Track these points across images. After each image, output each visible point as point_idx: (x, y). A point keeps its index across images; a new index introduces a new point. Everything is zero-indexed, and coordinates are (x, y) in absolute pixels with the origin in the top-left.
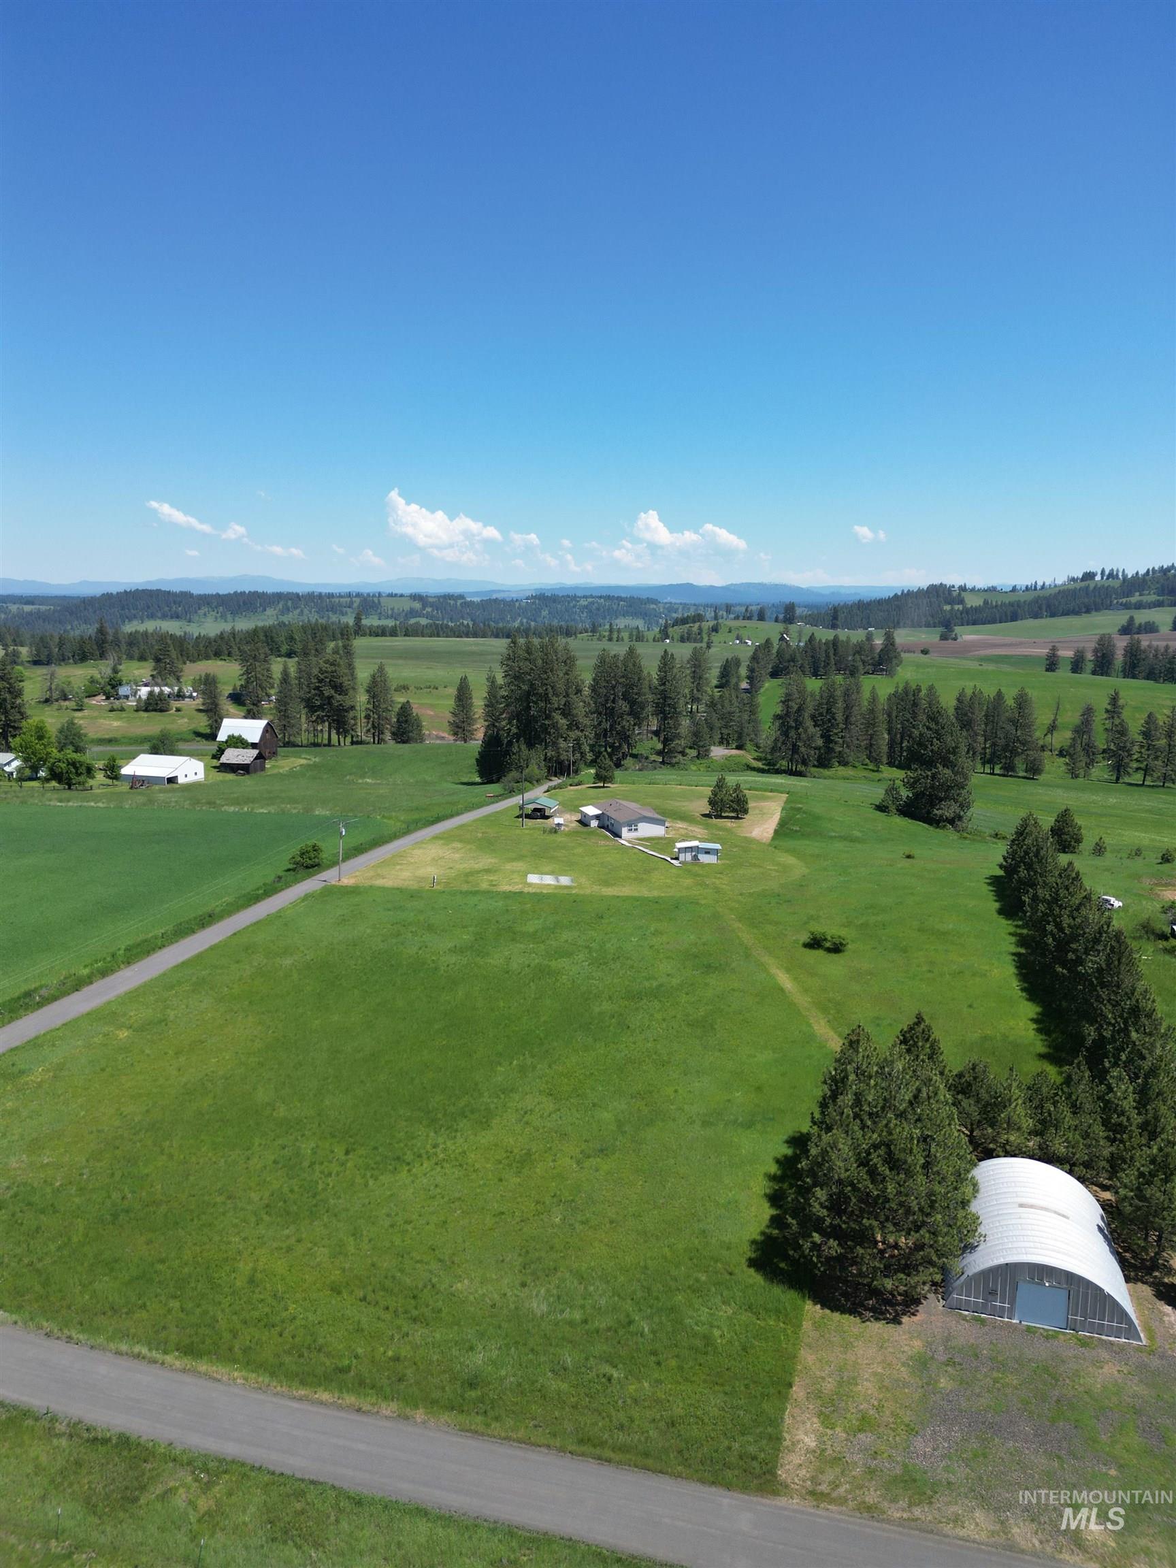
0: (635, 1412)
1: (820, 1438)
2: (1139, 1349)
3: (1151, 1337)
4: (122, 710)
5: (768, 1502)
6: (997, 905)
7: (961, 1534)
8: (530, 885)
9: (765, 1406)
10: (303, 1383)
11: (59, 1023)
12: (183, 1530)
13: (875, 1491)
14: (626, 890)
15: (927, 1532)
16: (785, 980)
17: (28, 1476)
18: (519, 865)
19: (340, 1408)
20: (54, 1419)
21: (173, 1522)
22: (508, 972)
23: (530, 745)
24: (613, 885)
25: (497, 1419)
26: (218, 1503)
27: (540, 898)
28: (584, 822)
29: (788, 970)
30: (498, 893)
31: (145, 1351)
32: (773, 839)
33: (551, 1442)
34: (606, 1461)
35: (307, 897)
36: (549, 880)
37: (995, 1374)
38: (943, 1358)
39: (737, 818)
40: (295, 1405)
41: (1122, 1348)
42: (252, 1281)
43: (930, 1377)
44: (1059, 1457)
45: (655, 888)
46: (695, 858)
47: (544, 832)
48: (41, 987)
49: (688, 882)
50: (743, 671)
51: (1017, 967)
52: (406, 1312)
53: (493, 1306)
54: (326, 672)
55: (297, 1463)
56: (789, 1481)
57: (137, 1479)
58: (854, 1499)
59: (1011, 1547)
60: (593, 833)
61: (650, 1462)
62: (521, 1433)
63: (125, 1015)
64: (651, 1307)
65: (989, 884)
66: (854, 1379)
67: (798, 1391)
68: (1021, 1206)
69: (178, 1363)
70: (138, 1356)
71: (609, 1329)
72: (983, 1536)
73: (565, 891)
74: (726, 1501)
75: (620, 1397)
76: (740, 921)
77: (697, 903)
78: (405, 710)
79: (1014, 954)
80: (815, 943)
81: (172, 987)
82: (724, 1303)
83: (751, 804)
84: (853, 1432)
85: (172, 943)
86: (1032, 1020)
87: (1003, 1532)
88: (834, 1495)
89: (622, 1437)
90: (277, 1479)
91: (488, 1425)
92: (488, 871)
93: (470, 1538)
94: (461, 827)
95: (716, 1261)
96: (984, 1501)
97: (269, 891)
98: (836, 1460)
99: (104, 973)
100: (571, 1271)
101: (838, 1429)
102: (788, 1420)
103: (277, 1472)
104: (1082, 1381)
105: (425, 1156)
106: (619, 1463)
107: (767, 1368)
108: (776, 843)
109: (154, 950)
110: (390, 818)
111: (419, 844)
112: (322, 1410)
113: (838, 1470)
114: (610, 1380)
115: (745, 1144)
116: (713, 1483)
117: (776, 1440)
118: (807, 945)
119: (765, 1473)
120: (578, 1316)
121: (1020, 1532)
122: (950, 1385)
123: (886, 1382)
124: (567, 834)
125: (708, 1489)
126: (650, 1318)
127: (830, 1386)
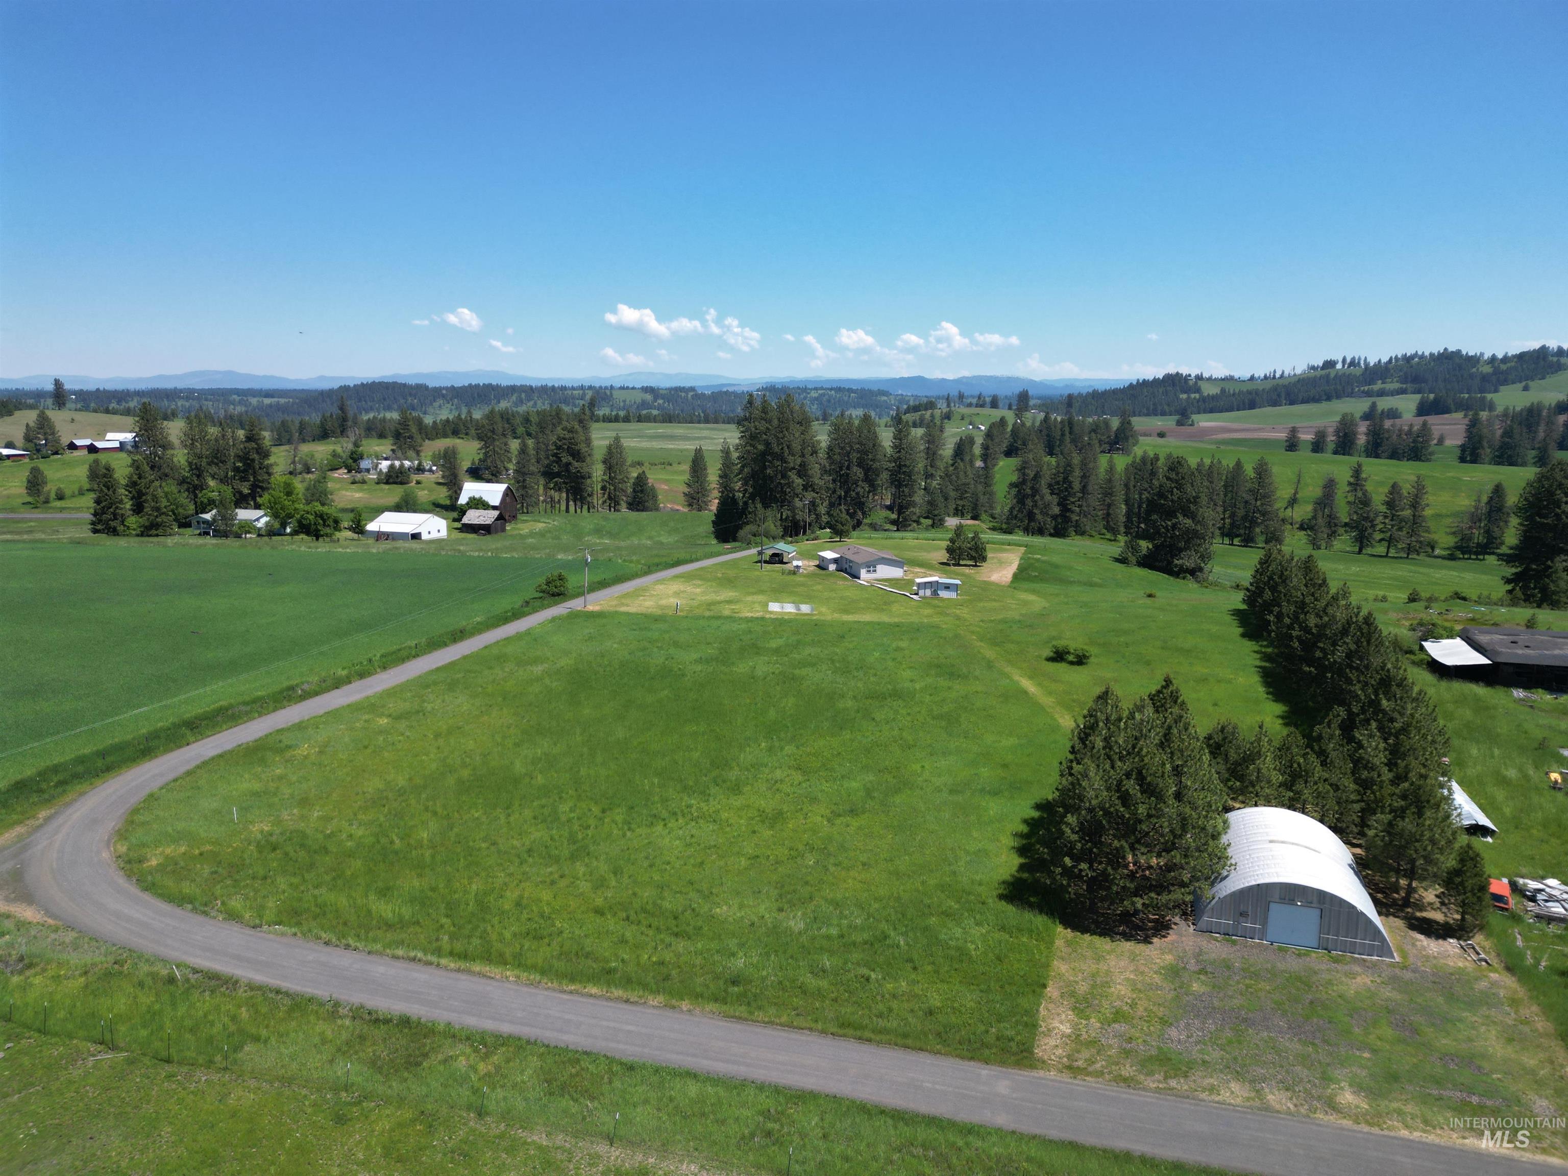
0: (895, 1005)
1: (1075, 1027)
2: (1392, 965)
3: (1404, 955)
4: (364, 482)
5: (1026, 1073)
6: (1241, 630)
7: (1217, 1099)
8: (771, 613)
9: (1019, 1000)
10: (572, 980)
11: (322, 712)
12: (465, 1086)
13: (1131, 1067)
14: (867, 617)
15: (1183, 1097)
16: (1027, 684)
17: (315, 1046)
18: (760, 598)
19: (609, 999)
20: (337, 1004)
21: (456, 1080)
22: (753, 678)
23: (766, 506)
24: (853, 613)
25: (760, 1008)
26: (498, 1068)
27: (781, 622)
28: (822, 566)
29: (1031, 678)
30: (741, 618)
31: (420, 955)
32: (1012, 582)
33: (813, 1025)
34: (867, 1040)
35: (553, 619)
36: (790, 608)
37: (1247, 981)
38: (1196, 968)
39: (976, 566)
40: (565, 997)
41: (1375, 965)
42: (518, 904)
43: (1183, 982)
44: (1313, 1044)
45: (897, 614)
46: (935, 593)
47: (783, 573)
48: (303, 683)
49: (928, 611)
50: (977, 450)
51: (1262, 677)
52: (668, 929)
53: (752, 924)
54: (564, 439)
55: (573, 1039)
56: (1046, 1057)
57: (419, 1049)
58: (1110, 1073)
59: (1267, 1109)
60: (831, 575)
61: (909, 1042)
62: (784, 1019)
63: (383, 706)
64: (906, 926)
65: (1233, 615)
66: (1107, 982)
67: (1052, 990)
68: (1271, 842)
69: (452, 965)
70: (413, 959)
71: (866, 943)
72: (1239, 1101)
73: (806, 617)
74: (984, 1072)
75: (878, 994)
76: (981, 641)
77: (938, 628)
78: (641, 481)
79: (1256, 667)
80: (1059, 656)
81: (428, 686)
82: (977, 924)
83: (990, 555)
84: (1106, 1022)
85: (425, 653)
86: (1278, 717)
87: (1259, 1098)
88: (1090, 1069)
89: (882, 1023)
90: (550, 1050)
91: (751, 1013)
92: (729, 602)
93: (739, 1094)
94: (702, 569)
95: (969, 893)
96: (1239, 1076)
97: (516, 615)
98: (1092, 1043)
99: (362, 675)
100: (826, 900)
101: (1093, 1020)
102: (1043, 1012)
103: (552, 1045)
104: (1335, 988)
105: (679, 813)
106: (879, 1043)
107: (1022, 973)
108: (1015, 585)
109: (408, 658)
110: (631, 562)
111: (661, 581)
112: (591, 1000)
113: (1094, 1051)
114: (868, 980)
115: (993, 807)
116: (972, 1059)
117: (1033, 1026)
118: (1050, 659)
119: (1022, 1052)
120: (834, 931)
121: (1275, 1098)
122: (1203, 989)
123: (1139, 986)
124: (808, 576)
125: (967, 1063)
126: (905, 934)
127: (1083, 988)
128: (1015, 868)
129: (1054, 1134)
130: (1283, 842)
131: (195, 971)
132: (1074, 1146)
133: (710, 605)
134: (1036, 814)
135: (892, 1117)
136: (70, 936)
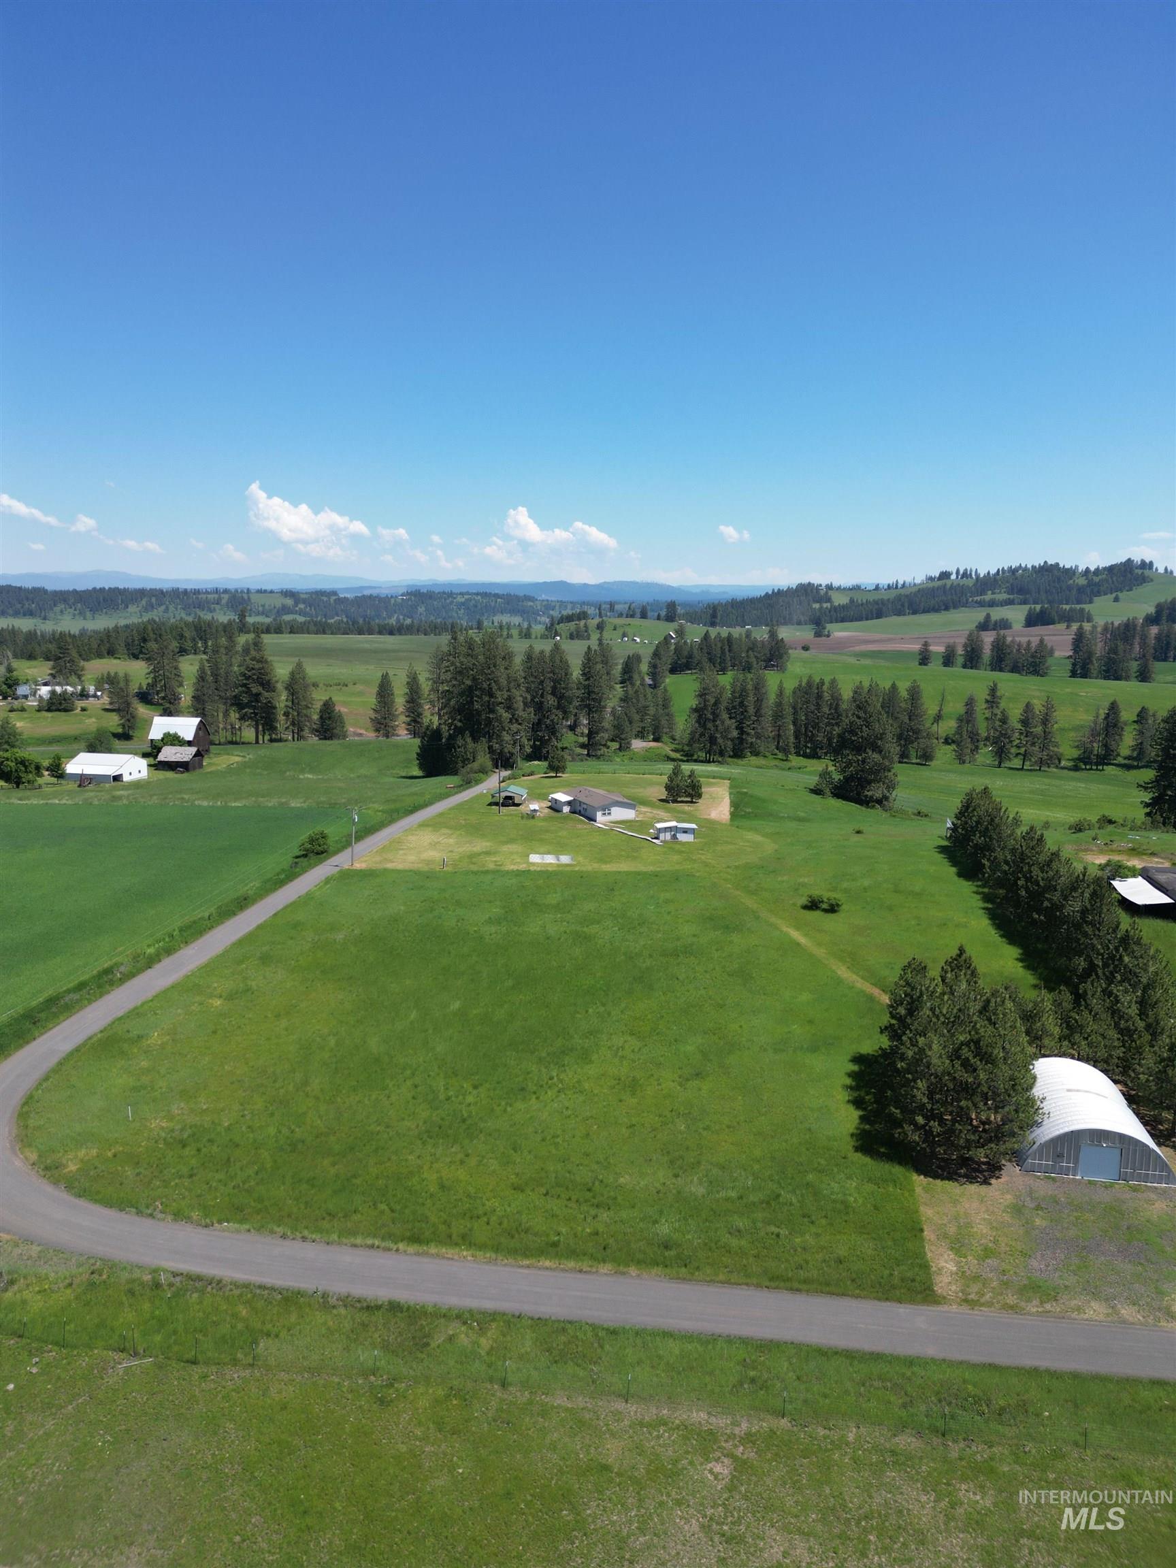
0: (807, 1257)
1: (958, 1264)
4: (23, 710)
5: (933, 1309)
6: (954, 869)
7: (1085, 1317)
8: (533, 864)
9: (908, 1245)
10: (526, 1256)
11: (150, 996)
12: (478, 1361)
13: (1012, 1295)
14: (624, 867)
15: (1060, 1318)
16: (796, 935)
17: (324, 1335)
18: (515, 847)
19: (564, 1270)
20: (324, 1295)
21: (467, 1357)
22: (548, 938)
23: (475, 739)
24: (610, 862)
25: (698, 1268)
26: (497, 1342)
27: (546, 875)
28: (555, 807)
29: (798, 928)
30: (508, 872)
31: (377, 1242)
32: (732, 820)
33: (749, 1281)
34: (797, 1291)
35: (327, 880)
36: (550, 859)
37: (1075, 1214)
38: (1032, 1205)
39: (692, 802)
40: (526, 1271)
41: (1164, 1191)
42: (442, 1186)
43: (1027, 1219)
44: (1141, 1264)
45: (648, 863)
46: (674, 837)
47: (522, 817)
48: (116, 964)
49: (676, 857)
50: (644, 667)
51: (990, 919)
52: (587, 1201)
53: (659, 1192)
54: (253, 669)
55: (552, 1310)
56: (945, 1294)
57: (420, 1331)
58: (998, 1302)
59: (1124, 1322)
60: (566, 818)
61: (832, 1289)
62: (721, 1277)
63: (208, 986)
64: (790, 1184)
65: (940, 852)
66: (969, 1223)
67: (929, 1234)
68: (1069, 1090)
69: (410, 1249)
70: (372, 1246)
71: (762, 1203)
72: (1101, 1317)
73: (568, 869)
74: (901, 1310)
75: (791, 1248)
76: (737, 889)
77: (694, 876)
78: (328, 707)
79: (984, 909)
80: (813, 905)
81: (241, 961)
82: (847, 1178)
83: (704, 790)
84: (981, 1259)
85: (218, 924)
86: (1017, 959)
87: (1115, 1313)
88: (982, 1300)
89: (802, 1274)
90: (537, 1322)
91: (693, 1274)
92: (488, 853)
93: (714, 1348)
94: (442, 814)
95: (830, 1149)
96: (1095, 1295)
97: (289, 877)
98: (976, 1278)
99: (169, 951)
100: (712, 1164)
101: (970, 1258)
102: (929, 1255)
103: (536, 1317)
104: (1142, 1214)
105: (546, 1086)
106: (808, 1292)
107: (899, 1221)
108: (736, 823)
109: (205, 930)
112: (549, 1273)
113: (980, 1285)
114: (778, 1235)
115: (817, 1063)
116: (887, 1299)
117: (925, 1267)
118: (805, 907)
119: (925, 1290)
120: (733, 1194)
121: (1127, 1312)
122: (1044, 1223)
123: (995, 1224)
124: (545, 819)
125: (883, 1304)
126: (794, 1192)
127: (952, 1230)
128: (857, 1121)
129: (975, 1358)
130: (1078, 1091)
131: (175, 1275)
132: (993, 1367)
133: (472, 857)
134: (856, 1068)
135: (847, 1357)
136: (35, 1250)
